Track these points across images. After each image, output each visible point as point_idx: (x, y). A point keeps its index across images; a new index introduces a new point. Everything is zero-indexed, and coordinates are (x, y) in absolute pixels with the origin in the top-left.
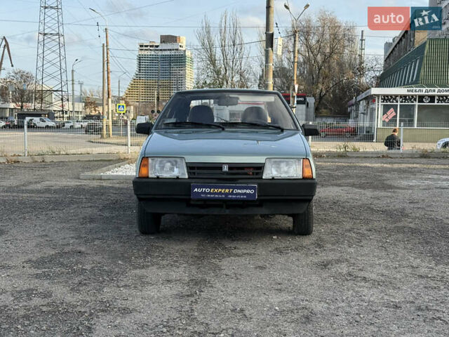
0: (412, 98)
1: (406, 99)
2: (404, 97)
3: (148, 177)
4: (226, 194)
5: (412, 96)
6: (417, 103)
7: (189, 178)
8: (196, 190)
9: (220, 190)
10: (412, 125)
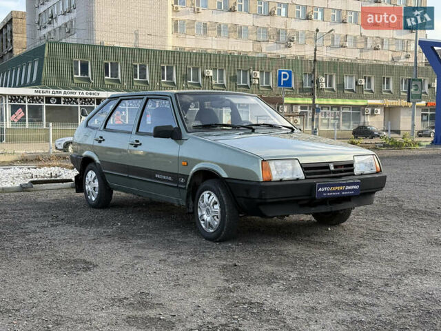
0: (39, 99)
1: (33, 100)
2: (32, 98)
3: (270, 181)
4: (341, 191)
5: (40, 97)
6: (44, 104)
7: (306, 178)
8: (320, 189)
9: (337, 188)
10: (42, 125)
